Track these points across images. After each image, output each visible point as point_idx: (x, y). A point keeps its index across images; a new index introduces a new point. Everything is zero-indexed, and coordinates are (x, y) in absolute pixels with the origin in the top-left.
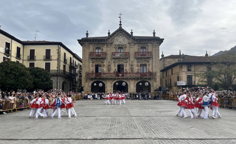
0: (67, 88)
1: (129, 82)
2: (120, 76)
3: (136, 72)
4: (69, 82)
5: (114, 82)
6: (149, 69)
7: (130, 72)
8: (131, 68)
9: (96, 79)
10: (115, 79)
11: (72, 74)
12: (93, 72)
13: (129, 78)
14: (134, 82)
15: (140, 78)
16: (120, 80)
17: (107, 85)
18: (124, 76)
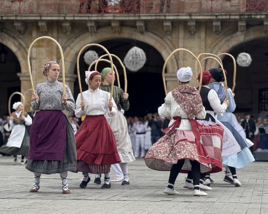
1: (175, 48)
2: (115, 8)
13: (173, 22)
14: (205, 47)
15: (242, 24)
16: (115, 32)
17: (35, 66)
18: (138, 7)
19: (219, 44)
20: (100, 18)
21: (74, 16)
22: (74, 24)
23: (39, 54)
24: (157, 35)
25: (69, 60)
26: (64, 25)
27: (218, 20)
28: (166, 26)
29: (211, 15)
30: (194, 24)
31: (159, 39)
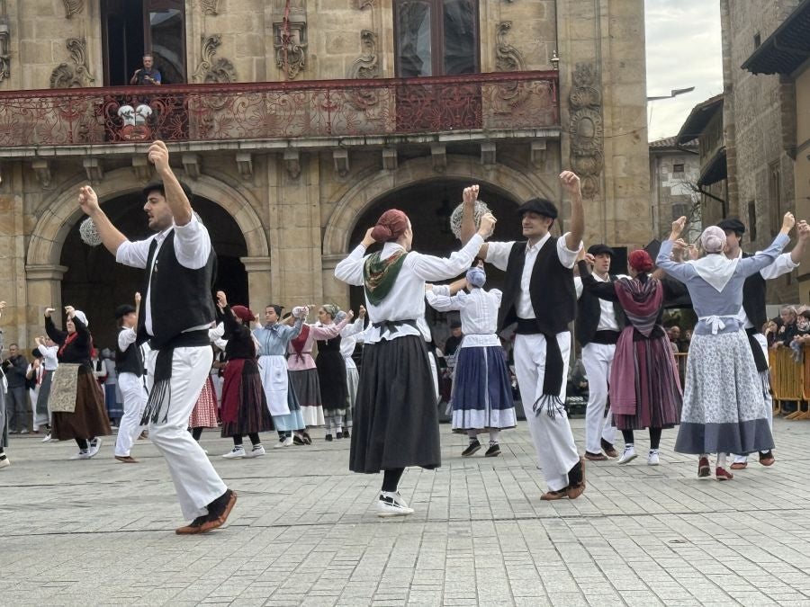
1: (261, 206)
2: (137, 130)
3: (340, 73)
5: (63, 212)
6: (504, 28)
7: (262, 66)
8: (276, 27)
10: (66, 172)
13: (254, 154)
14: (321, 203)
15: (389, 154)
16: (140, 178)
18: (185, 128)
19: (347, 194)
20: (108, 152)
21: (55, 149)
22: (56, 165)
24: (223, 181)
25: (50, 239)
26: (36, 166)
27: (342, 148)
28: (241, 162)
29: (329, 140)
30: (296, 157)
31: (228, 188)
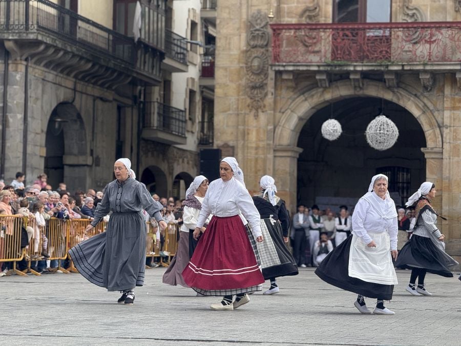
0: (89, 161)
4: (107, 114)
9: (337, 77)
11: (132, 39)
12: (311, 12)
17: (448, 137)
23: (454, 120)
